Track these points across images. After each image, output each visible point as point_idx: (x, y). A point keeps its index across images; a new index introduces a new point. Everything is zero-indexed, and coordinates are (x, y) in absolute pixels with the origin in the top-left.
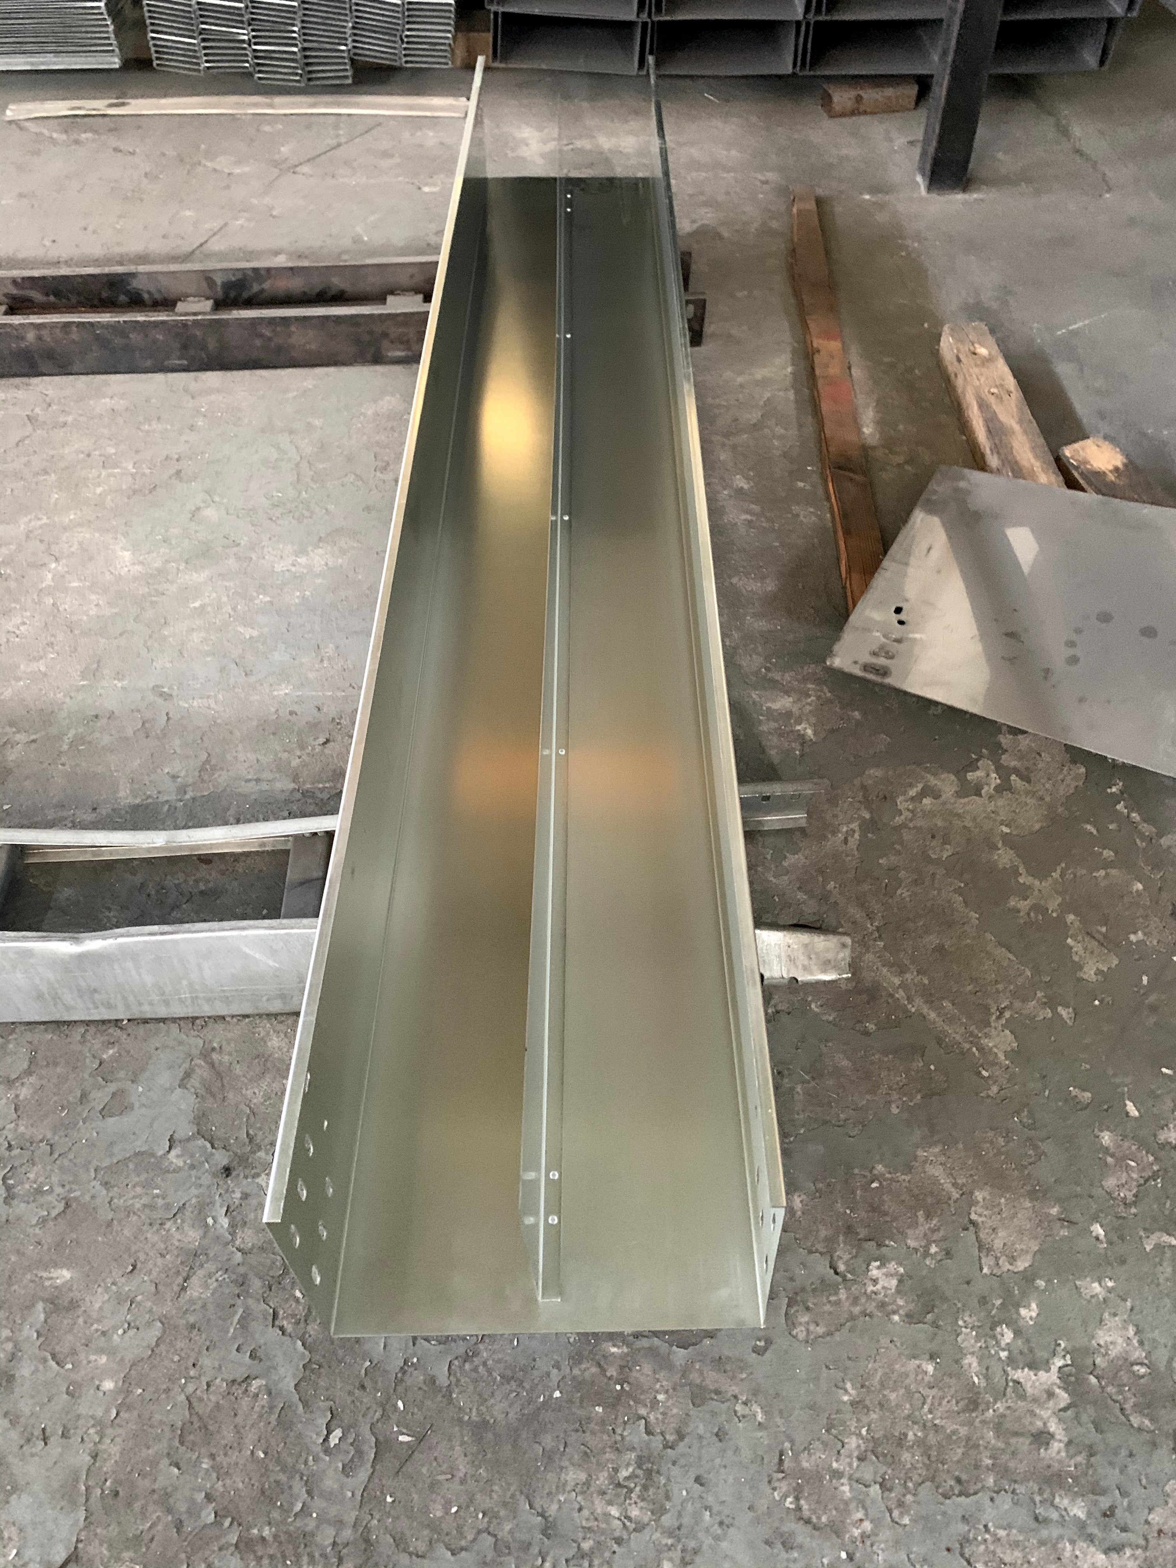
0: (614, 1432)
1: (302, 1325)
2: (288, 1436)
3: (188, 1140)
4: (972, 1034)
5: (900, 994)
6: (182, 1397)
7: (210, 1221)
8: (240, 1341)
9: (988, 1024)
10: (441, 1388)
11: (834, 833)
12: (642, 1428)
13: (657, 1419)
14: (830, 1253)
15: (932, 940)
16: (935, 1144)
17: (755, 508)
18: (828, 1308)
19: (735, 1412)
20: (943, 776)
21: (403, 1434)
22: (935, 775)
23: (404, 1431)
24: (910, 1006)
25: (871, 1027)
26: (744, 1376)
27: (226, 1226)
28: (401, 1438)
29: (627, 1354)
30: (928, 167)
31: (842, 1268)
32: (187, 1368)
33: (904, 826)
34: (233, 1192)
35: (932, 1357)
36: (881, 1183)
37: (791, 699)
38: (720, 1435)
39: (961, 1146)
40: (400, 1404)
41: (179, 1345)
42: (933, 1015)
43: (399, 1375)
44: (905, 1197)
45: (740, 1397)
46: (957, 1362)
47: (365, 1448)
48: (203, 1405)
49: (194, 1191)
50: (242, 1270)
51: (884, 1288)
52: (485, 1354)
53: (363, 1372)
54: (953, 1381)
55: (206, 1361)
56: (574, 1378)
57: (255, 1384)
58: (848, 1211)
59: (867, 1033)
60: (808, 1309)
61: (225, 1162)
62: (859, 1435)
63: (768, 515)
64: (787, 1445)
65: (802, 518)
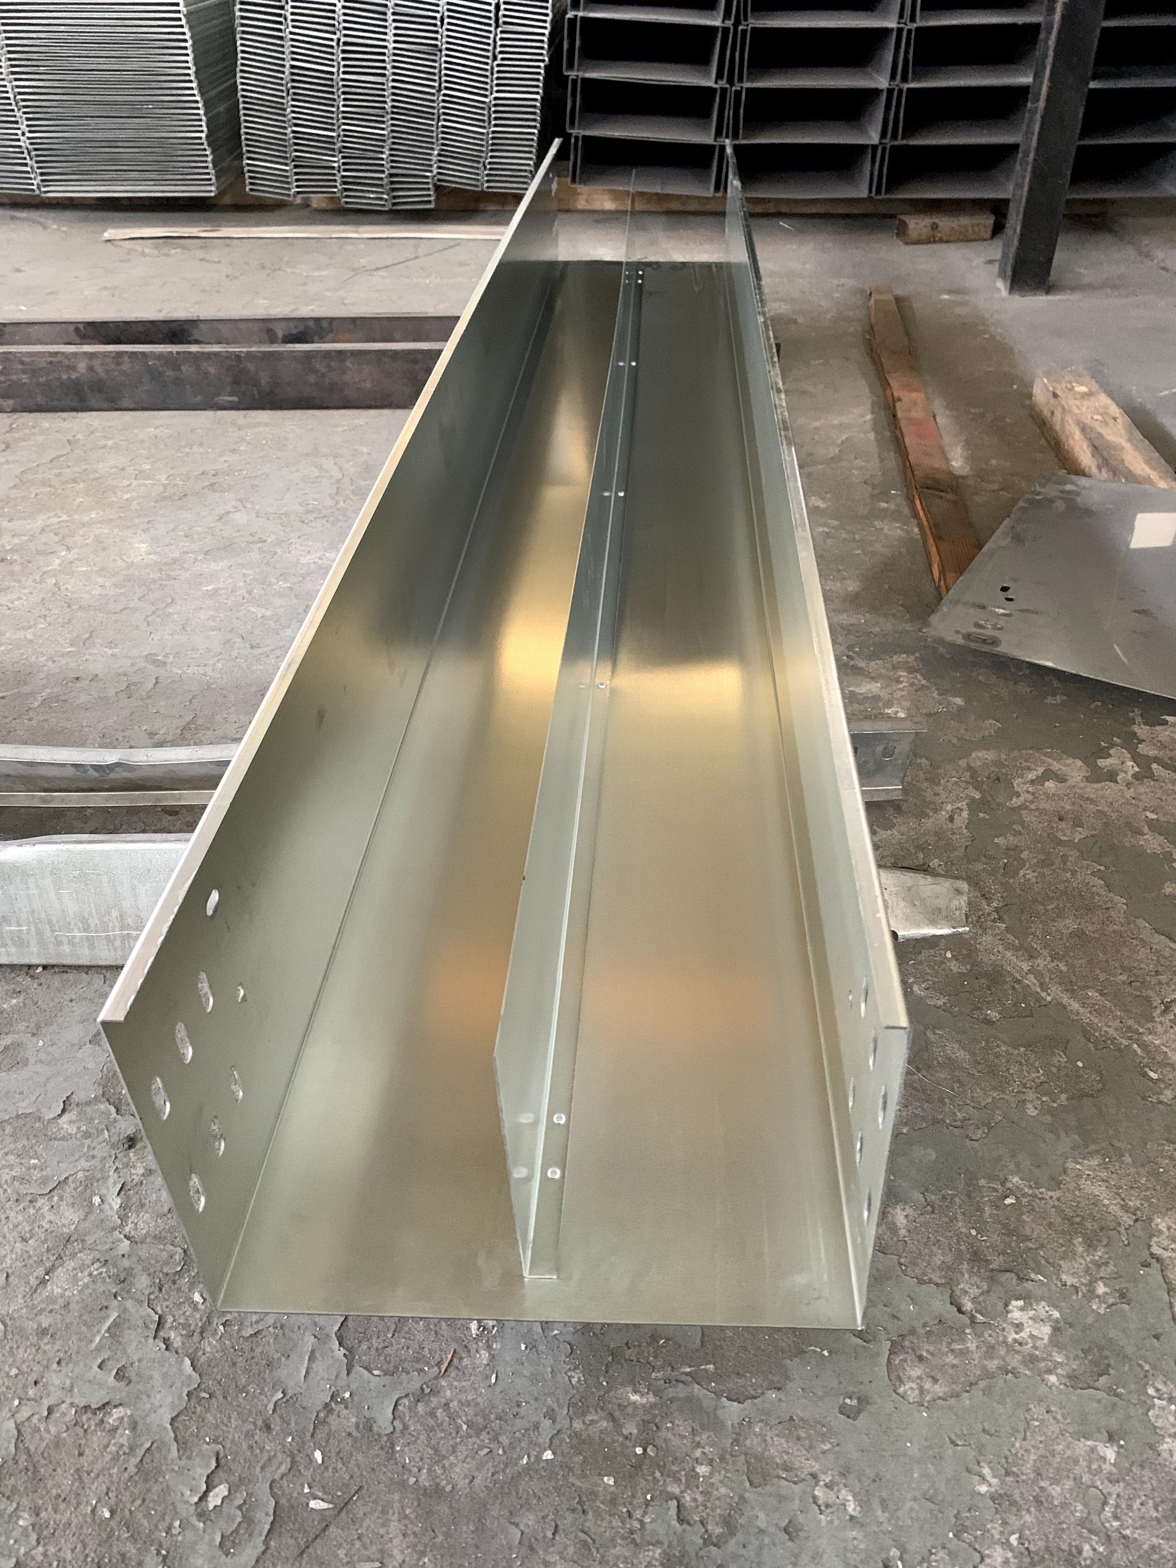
0: (630, 1516)
1: (197, 1337)
2: (148, 1490)
3: (89, 1103)
4: (1129, 1029)
5: (1031, 980)
6: (11, 1424)
7: (96, 1200)
8: (105, 1355)
9: (1152, 1019)
10: (380, 1435)
11: (936, 811)
12: (673, 1512)
13: (695, 1500)
14: (950, 1284)
15: (1069, 924)
16: (1091, 1154)
17: (836, 523)
18: (950, 1359)
19: (815, 1499)
20: (1068, 762)
21: (315, 1498)
22: (1058, 760)
23: (320, 1494)
24: (1044, 994)
25: (993, 1014)
26: (827, 1446)
27: (116, 1207)
28: (313, 1504)
29: (653, 1406)
30: (1009, 273)
31: (968, 1306)
32: (25, 1387)
33: (1023, 807)
34: (134, 1167)
35: (1111, 1438)
36: (1017, 1198)
37: (879, 685)
38: (790, 1531)
39: (1127, 1159)
40: (318, 1455)
41: (20, 1354)
42: (1075, 1005)
43: (322, 1415)
44: (1056, 1219)
45: (823, 1477)
46: (1152, 1447)
47: (259, 1515)
48: (37, 1436)
49: (84, 1164)
50: (126, 1263)
51: (1032, 1336)
52: (448, 1393)
53: (271, 1406)
54: (1147, 1474)
55: (55, 1379)
56: (576, 1434)
57: (117, 1413)
58: (974, 1232)
59: (988, 1022)
60: (920, 1358)
61: (130, 1131)
62: (1007, 1545)
63: (848, 527)
64: (894, 1552)
65: (886, 531)
